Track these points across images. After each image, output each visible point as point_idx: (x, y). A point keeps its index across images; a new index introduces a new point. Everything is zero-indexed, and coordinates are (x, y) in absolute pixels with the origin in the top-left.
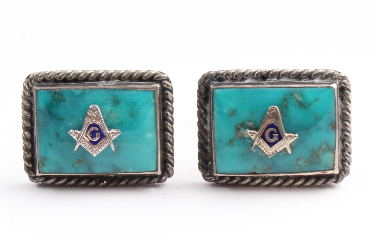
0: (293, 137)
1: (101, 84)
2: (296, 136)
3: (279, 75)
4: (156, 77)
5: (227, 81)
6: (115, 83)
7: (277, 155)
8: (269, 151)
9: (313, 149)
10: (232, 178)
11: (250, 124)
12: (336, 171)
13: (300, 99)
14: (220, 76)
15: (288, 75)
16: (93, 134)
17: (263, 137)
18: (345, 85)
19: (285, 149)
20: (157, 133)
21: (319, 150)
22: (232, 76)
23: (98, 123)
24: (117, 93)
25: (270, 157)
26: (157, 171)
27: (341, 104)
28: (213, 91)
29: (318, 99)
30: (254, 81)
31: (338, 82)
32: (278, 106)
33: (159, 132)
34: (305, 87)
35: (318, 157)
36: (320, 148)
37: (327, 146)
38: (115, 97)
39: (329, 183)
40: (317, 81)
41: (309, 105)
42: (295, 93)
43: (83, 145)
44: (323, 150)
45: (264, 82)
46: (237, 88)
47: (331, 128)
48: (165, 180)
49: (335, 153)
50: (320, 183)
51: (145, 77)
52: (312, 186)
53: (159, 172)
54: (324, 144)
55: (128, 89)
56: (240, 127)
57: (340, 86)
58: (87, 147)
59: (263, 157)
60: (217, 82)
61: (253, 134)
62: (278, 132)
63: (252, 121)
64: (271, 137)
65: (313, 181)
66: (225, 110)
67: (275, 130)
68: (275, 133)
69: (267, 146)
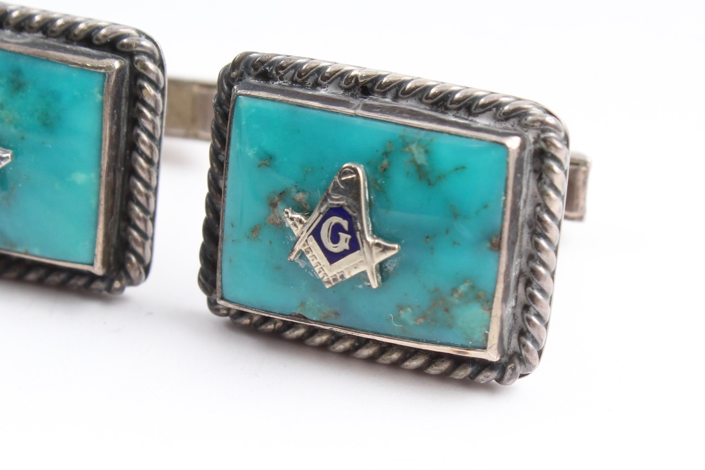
0: (386, 249)
2: (394, 249)
3: (398, 89)
4: (124, 41)
5: (281, 82)
8: (327, 271)
9: (436, 290)
10: (266, 320)
11: (299, 197)
12: (492, 355)
13: (421, 159)
14: (268, 68)
15: (421, 93)
17: (316, 234)
18: (548, 146)
19: (362, 277)
20: (100, 176)
21: (452, 295)
22: (292, 72)
24: (22, 63)
25: (328, 286)
26: (92, 264)
27: (536, 190)
28: (235, 100)
29: (464, 168)
30: (338, 94)
31: (531, 136)
32: (367, 164)
33: (104, 174)
34: (442, 132)
35: (447, 310)
36: (455, 290)
37: (473, 287)
38: (18, 72)
39: (481, 378)
40: (483, 121)
41: (440, 178)
42: (413, 142)
44: (461, 296)
45: (356, 101)
46: (287, 102)
47: (489, 245)
48: (122, 289)
49: (490, 309)
50: (462, 373)
51: (98, 39)
52: (445, 377)
53: (98, 269)
54: (465, 281)
55: (48, 60)
56: (277, 198)
57: (538, 146)
60: (256, 82)
61: (297, 223)
62: (352, 231)
63: (304, 191)
64: (335, 239)
65: (444, 366)
66: (251, 153)
67: (345, 224)
68: (344, 231)
69: (324, 261)
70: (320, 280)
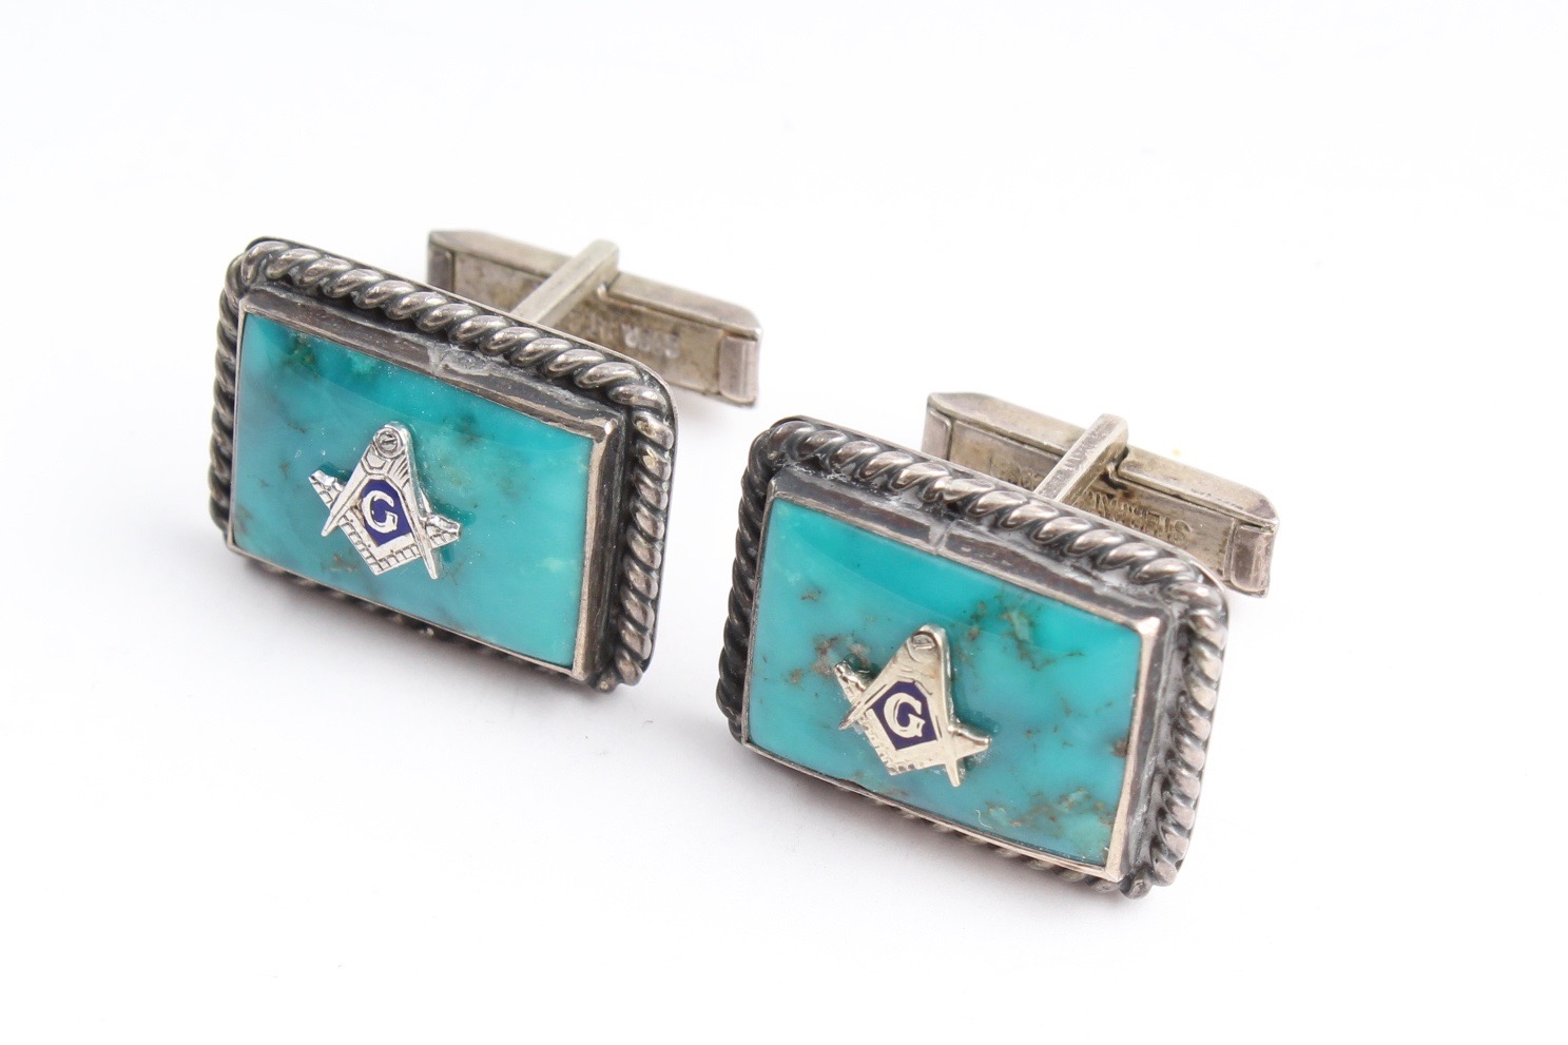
0: (973, 743)
1: (441, 358)
2: (982, 744)
3: (997, 519)
4: (621, 389)
5: (837, 475)
6: (483, 372)
7: (913, 777)
8: (891, 756)
9: (1039, 794)
11: (858, 648)
12: (1114, 875)
13: (1024, 633)
14: (819, 455)
15: (1030, 529)
16: (379, 510)
17: (878, 707)
18: (1199, 628)
19: (940, 769)
21: (1060, 803)
22: (853, 466)
23: (396, 481)
24: (477, 407)
25: (892, 774)
26: (570, 667)
28: (773, 503)
29: (1080, 654)
30: (912, 512)
31: (1175, 610)
33: (587, 563)
34: (1053, 599)
35: (1053, 818)
36: (1063, 798)
37: (1088, 797)
38: (470, 418)
40: (1112, 581)
42: (1014, 608)
43: (347, 530)
44: (1072, 806)
45: (938, 530)
47: (1112, 749)
49: (1112, 823)
51: (587, 380)
53: (578, 673)
54: (1079, 789)
55: (514, 411)
56: (826, 644)
57: (1184, 621)
61: (854, 689)
62: (926, 715)
63: (864, 644)
64: (903, 721)
66: (793, 578)
67: (917, 705)
68: (915, 713)
69: (888, 742)
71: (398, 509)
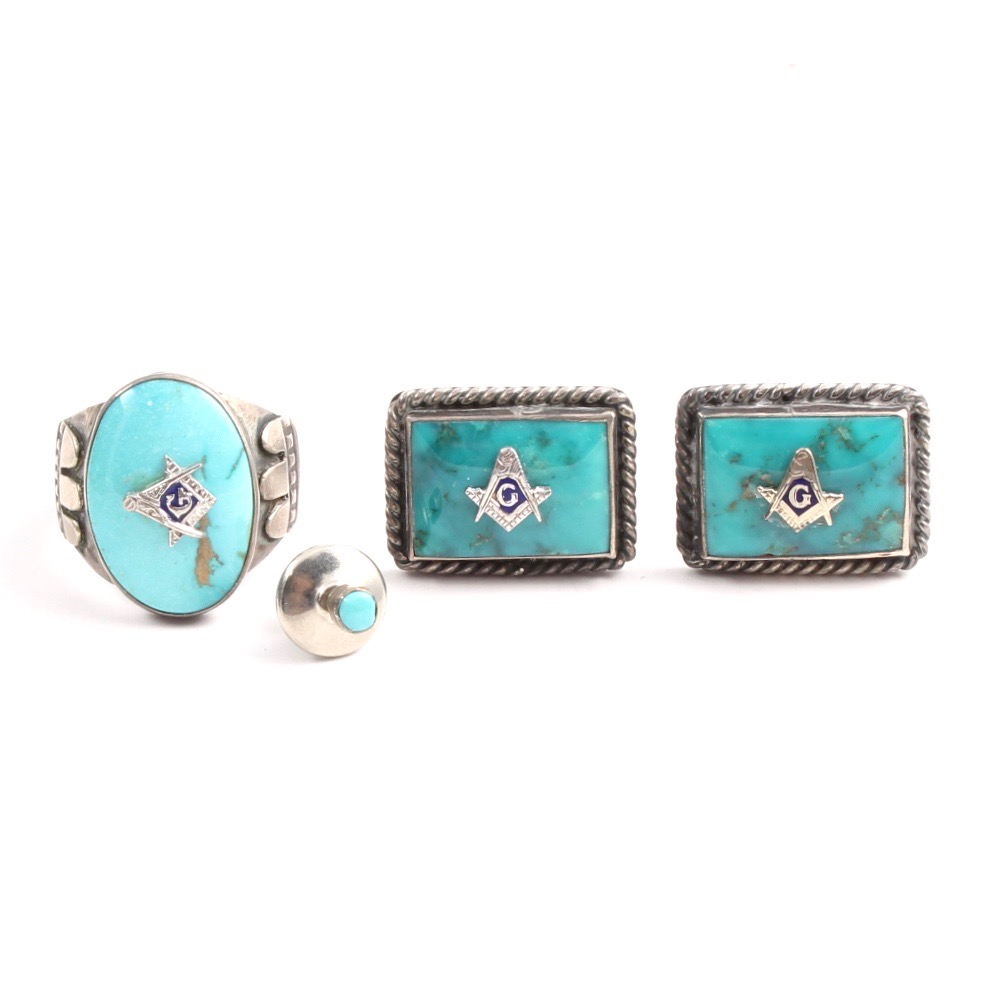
0: (836, 498)
1: (519, 412)
2: (840, 498)
3: (811, 395)
4: (609, 398)
5: (726, 405)
6: (541, 410)
7: (809, 527)
8: (796, 522)
9: (868, 518)
10: (733, 563)
11: (764, 477)
12: (905, 552)
13: (847, 436)
14: (715, 396)
15: (827, 394)
16: (507, 495)
17: (786, 499)
18: (922, 411)
19: (822, 519)
20: (610, 492)
21: (878, 519)
23: (514, 476)
24: (544, 427)
25: (797, 531)
26: (609, 552)
27: (914, 440)
28: (703, 423)
29: (877, 436)
30: (770, 405)
31: (908, 406)
32: (810, 448)
33: (613, 489)
34: (855, 416)
35: (875, 530)
36: (880, 516)
37: (891, 511)
38: (542, 433)
39: (893, 569)
40: (874, 404)
41: (863, 445)
42: (839, 426)
43: (490, 513)
44: (884, 519)
45: (787, 407)
46: (742, 417)
47: (898, 482)
48: (621, 566)
49: (903, 523)
50: (879, 569)
51: (591, 400)
52: (866, 574)
53: (613, 555)
54: (886, 508)
55: (564, 420)
56: (747, 481)
57: (913, 413)
58: (496, 514)
59: (785, 530)
60: (708, 407)
61: (770, 495)
62: (811, 492)
63: (767, 473)
64: (800, 499)
65: (866, 566)
66: (724, 454)
67: (806, 488)
68: (805, 493)
69: (793, 514)
70: (791, 529)
71: (518, 490)
